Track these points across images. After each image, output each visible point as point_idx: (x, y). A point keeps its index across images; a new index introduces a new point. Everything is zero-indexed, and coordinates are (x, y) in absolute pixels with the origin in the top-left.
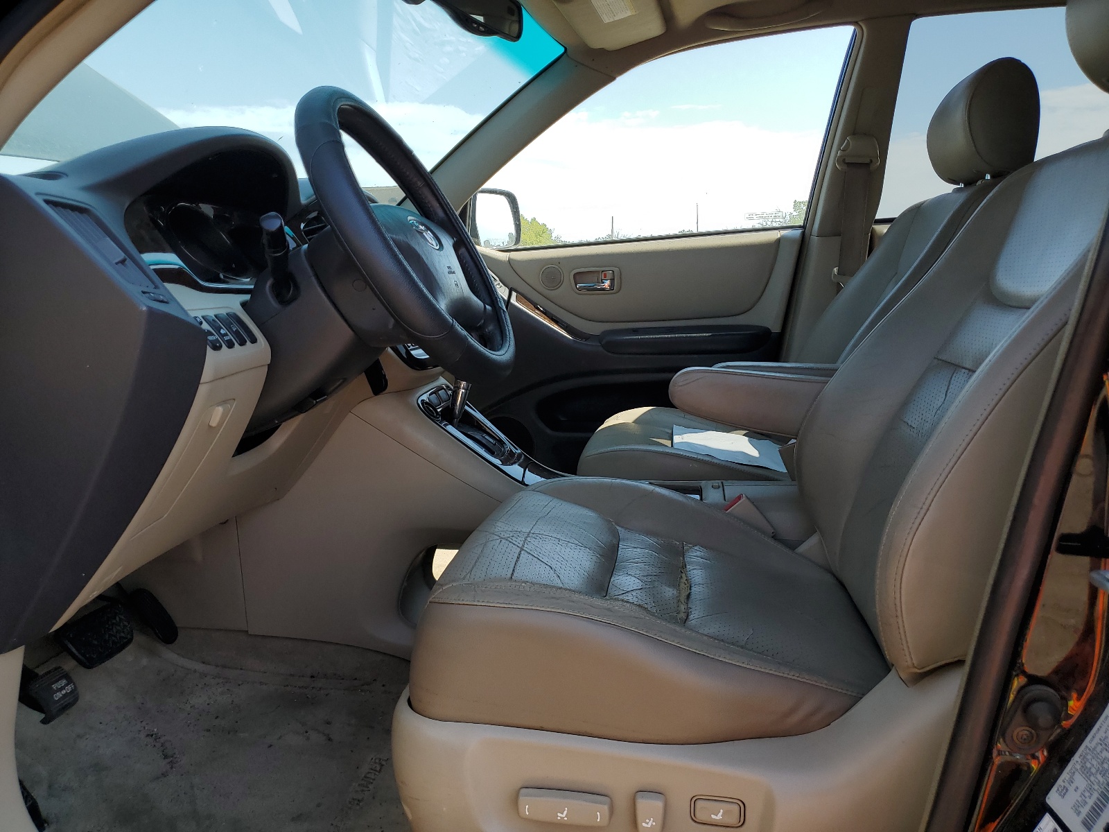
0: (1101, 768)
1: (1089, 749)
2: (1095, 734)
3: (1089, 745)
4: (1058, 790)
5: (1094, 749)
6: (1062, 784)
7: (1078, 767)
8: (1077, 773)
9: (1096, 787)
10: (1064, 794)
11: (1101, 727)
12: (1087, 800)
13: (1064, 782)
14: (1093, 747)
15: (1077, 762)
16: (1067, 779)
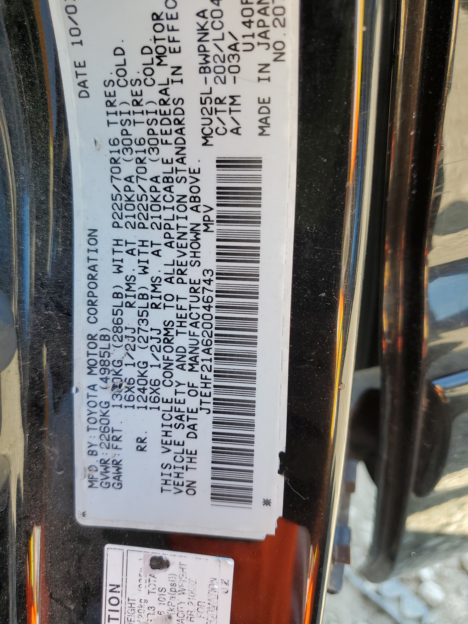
0: (173, 356)
1: (104, 338)
2: (91, 294)
3: (94, 330)
4: (92, 481)
5: (118, 325)
6: (94, 461)
7: (104, 395)
8: (113, 413)
9: (193, 403)
10: (118, 476)
11: (93, 268)
12: (190, 445)
13: (92, 453)
14: (111, 326)
15: (92, 387)
16: (97, 441)
